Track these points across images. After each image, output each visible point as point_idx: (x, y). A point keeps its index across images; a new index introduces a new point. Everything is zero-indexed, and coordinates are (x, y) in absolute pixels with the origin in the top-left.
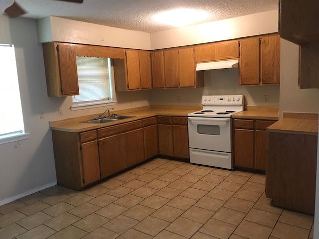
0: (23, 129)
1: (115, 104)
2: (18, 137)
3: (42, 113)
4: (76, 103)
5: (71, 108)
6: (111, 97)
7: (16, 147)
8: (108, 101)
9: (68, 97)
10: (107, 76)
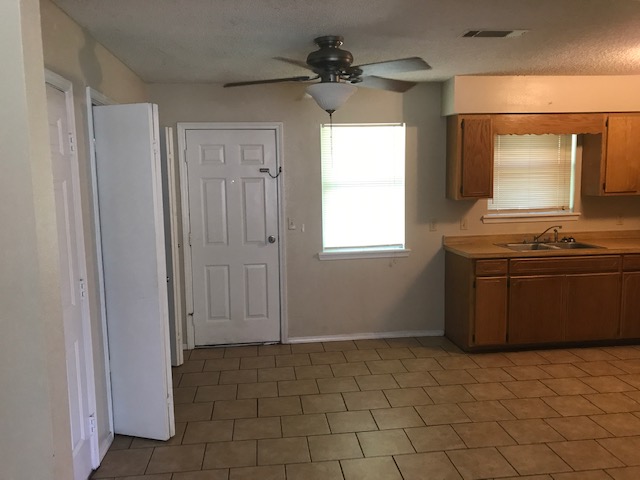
0: (403, 243)
1: (577, 218)
2: (395, 252)
3: (434, 222)
4: (496, 211)
5: (482, 219)
6: (571, 206)
7: (391, 266)
8: (561, 213)
9: (481, 201)
10: (566, 165)
